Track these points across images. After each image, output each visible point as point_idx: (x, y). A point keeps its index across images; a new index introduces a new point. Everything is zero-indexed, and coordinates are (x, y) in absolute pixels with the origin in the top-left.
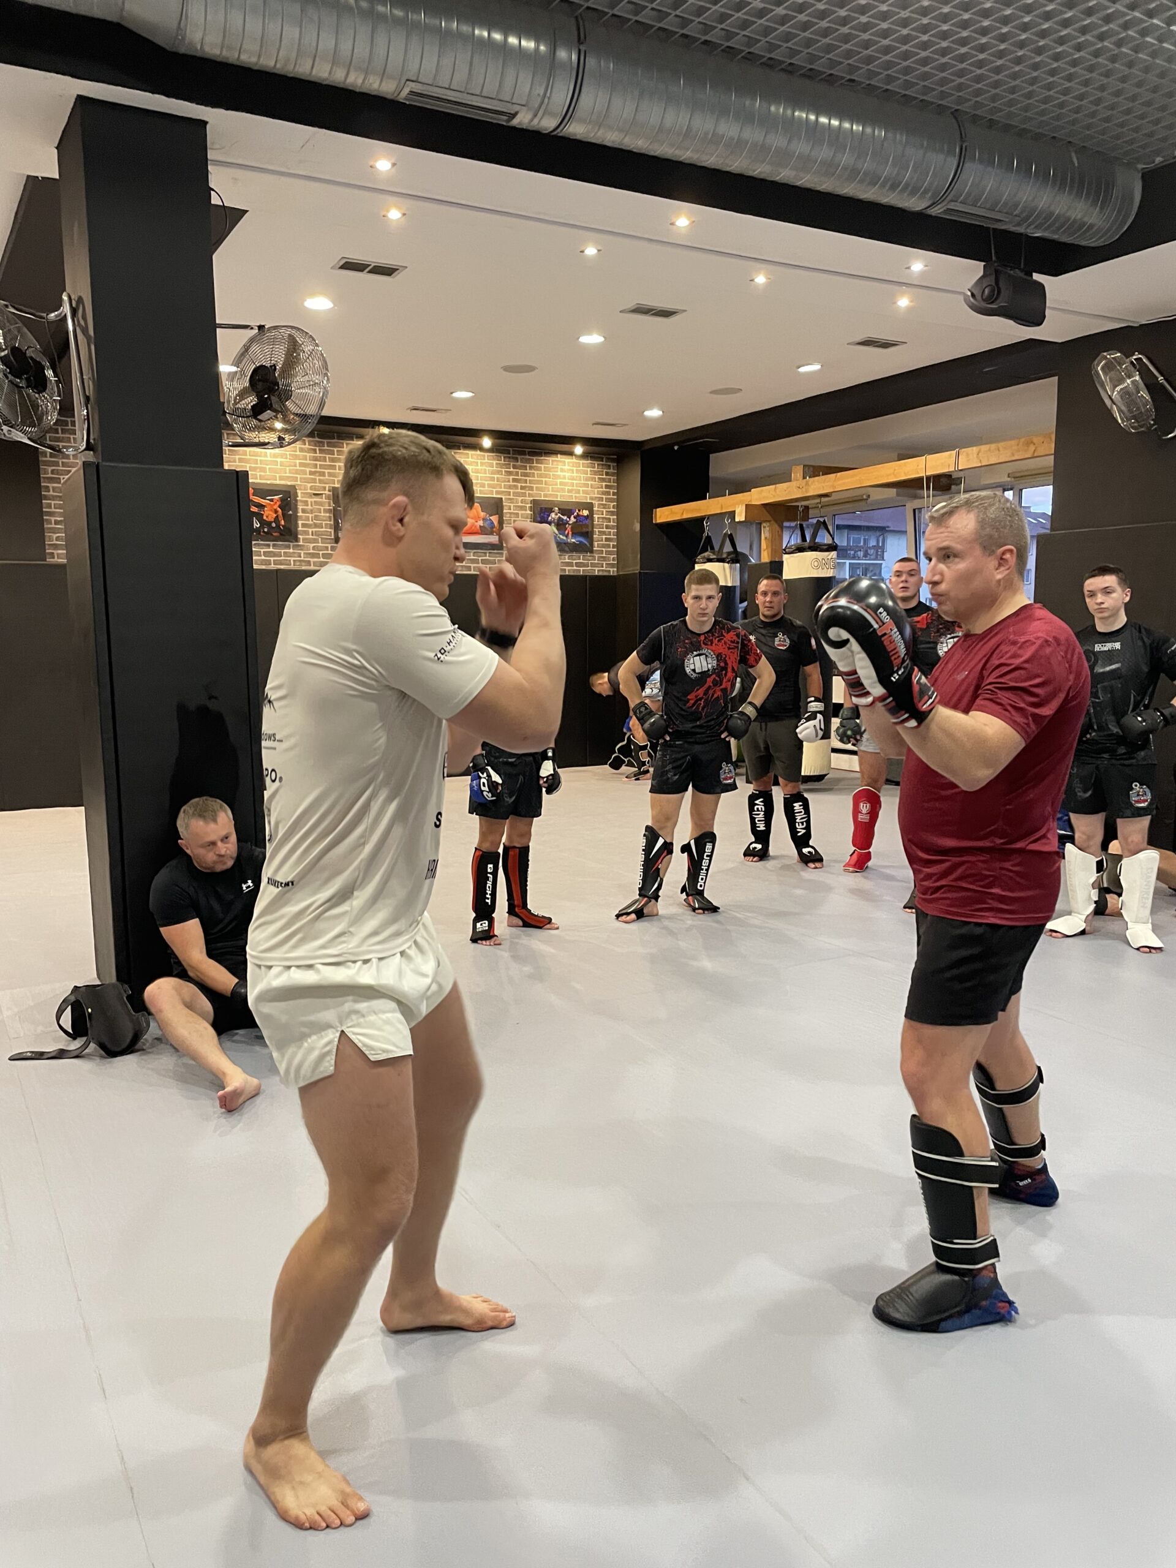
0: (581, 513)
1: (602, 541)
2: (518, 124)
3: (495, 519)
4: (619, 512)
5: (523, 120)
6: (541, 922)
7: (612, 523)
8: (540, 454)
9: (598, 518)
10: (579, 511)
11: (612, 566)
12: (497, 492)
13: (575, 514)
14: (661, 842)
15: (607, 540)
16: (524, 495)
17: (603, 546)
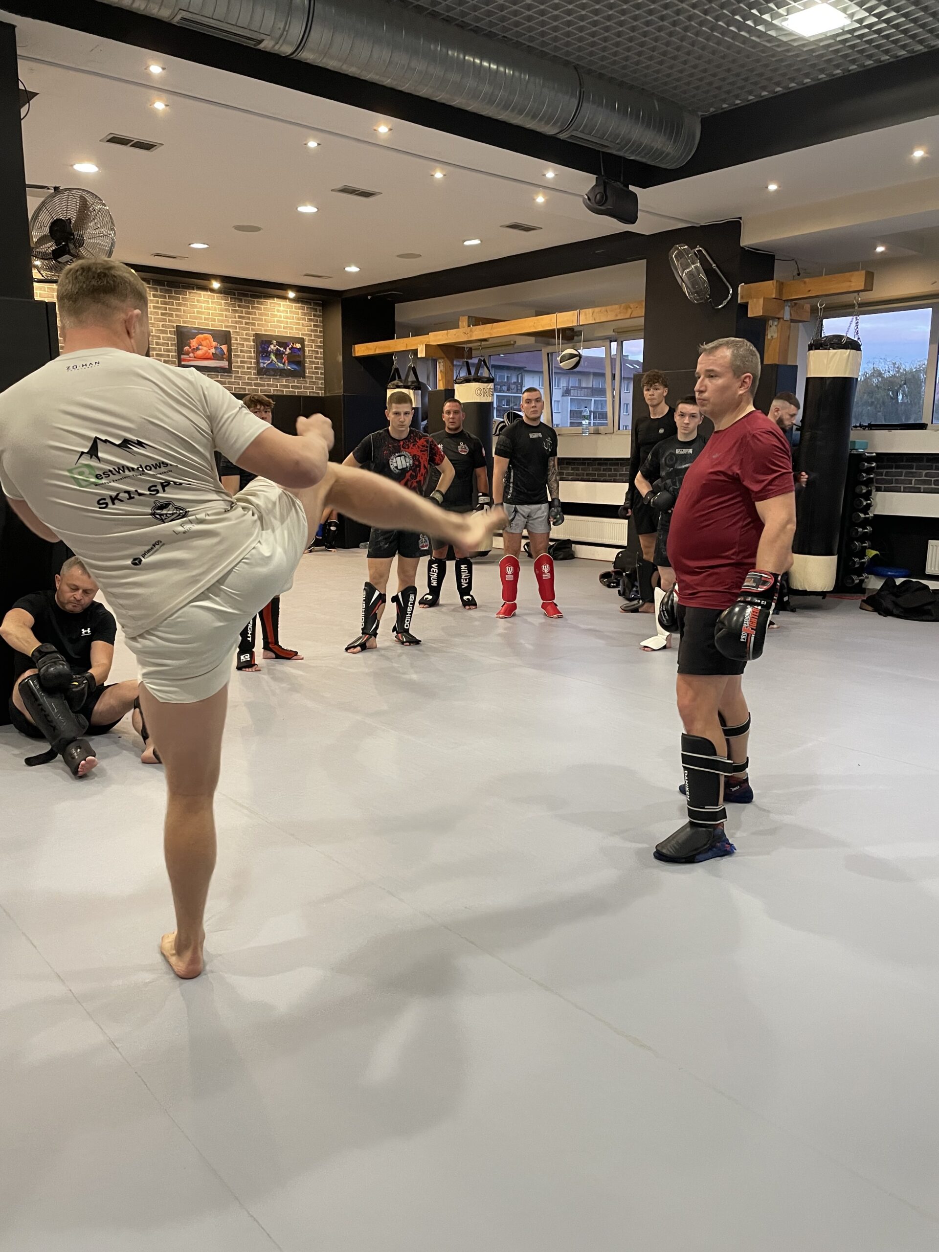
0: (295, 346)
1: (312, 369)
2: (263, 48)
3: (224, 348)
4: (325, 346)
5: (267, 45)
6: (291, 654)
7: (319, 355)
8: (260, 297)
9: (309, 350)
10: (293, 344)
11: (320, 389)
12: (226, 327)
13: (290, 346)
14: (377, 593)
15: (316, 368)
16: (248, 329)
17: (313, 373)
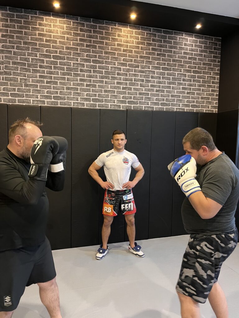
1: (209, 91)
11: (215, 107)
15: (212, 91)
